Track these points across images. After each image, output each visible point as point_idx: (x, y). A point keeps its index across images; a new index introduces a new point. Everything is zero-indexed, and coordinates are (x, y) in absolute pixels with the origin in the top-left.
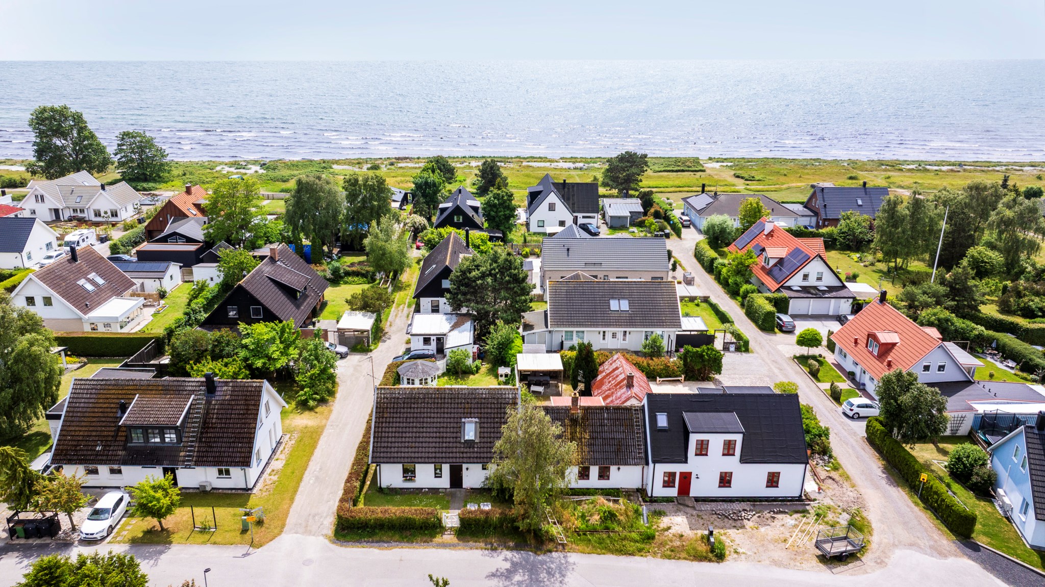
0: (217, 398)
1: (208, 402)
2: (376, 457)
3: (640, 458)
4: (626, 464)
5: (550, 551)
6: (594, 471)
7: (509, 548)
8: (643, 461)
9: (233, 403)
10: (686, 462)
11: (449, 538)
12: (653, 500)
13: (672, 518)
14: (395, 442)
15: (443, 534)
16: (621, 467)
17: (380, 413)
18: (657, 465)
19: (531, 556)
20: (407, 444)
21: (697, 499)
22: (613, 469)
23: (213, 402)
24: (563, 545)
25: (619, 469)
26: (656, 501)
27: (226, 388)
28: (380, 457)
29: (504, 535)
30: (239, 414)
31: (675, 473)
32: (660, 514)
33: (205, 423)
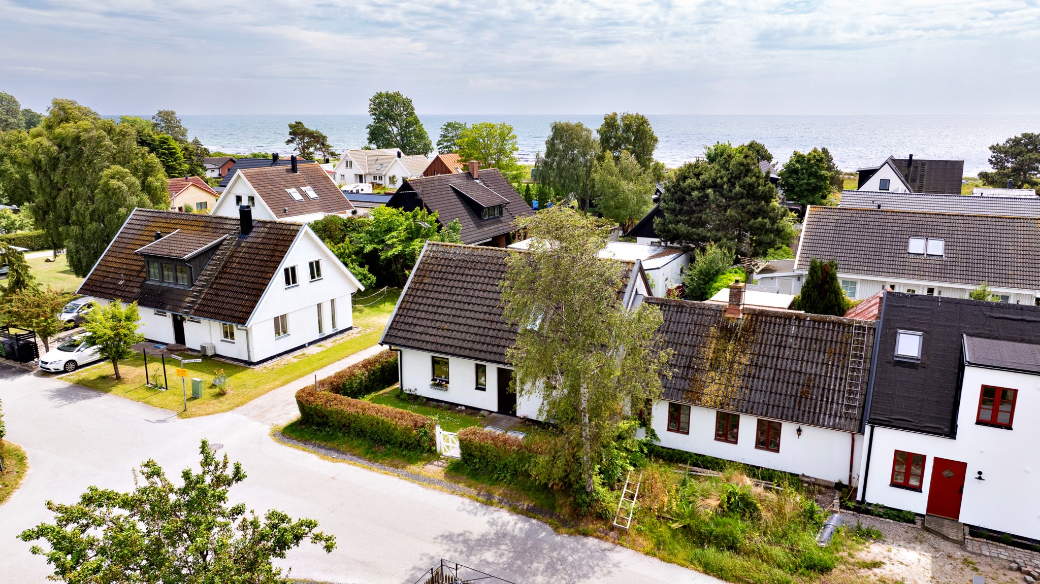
0: (249, 240)
1: (238, 244)
2: (391, 336)
3: (848, 417)
4: (815, 422)
5: (586, 535)
6: (748, 427)
7: (514, 510)
8: (854, 425)
9: (262, 247)
10: (951, 432)
11: (434, 470)
12: (863, 508)
13: (894, 549)
14: (423, 319)
15: (429, 461)
16: (805, 428)
17: (419, 276)
18: (878, 430)
19: (544, 532)
20: (438, 324)
21: (976, 532)
22: (788, 430)
23: (242, 245)
24: (623, 532)
25: (799, 431)
26: (868, 512)
27: (262, 229)
28: (396, 337)
29: (523, 490)
30: (262, 261)
31: (923, 458)
32: (867, 535)
33: (225, 267)
